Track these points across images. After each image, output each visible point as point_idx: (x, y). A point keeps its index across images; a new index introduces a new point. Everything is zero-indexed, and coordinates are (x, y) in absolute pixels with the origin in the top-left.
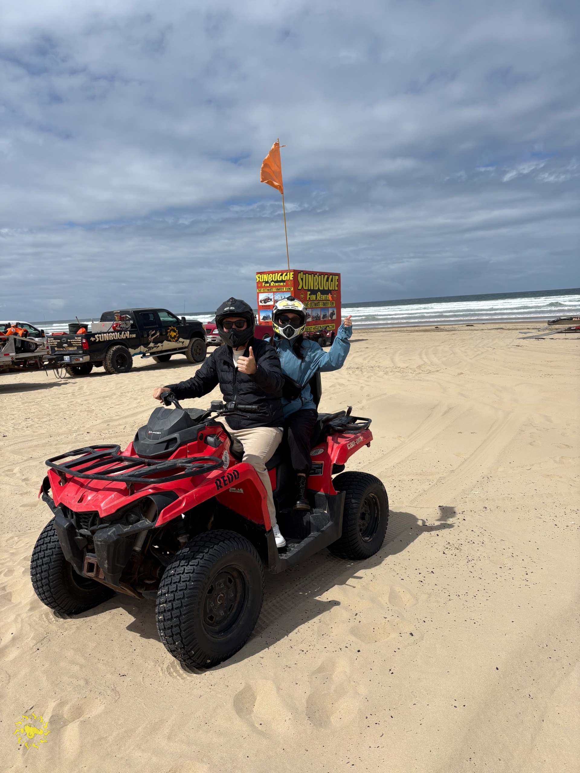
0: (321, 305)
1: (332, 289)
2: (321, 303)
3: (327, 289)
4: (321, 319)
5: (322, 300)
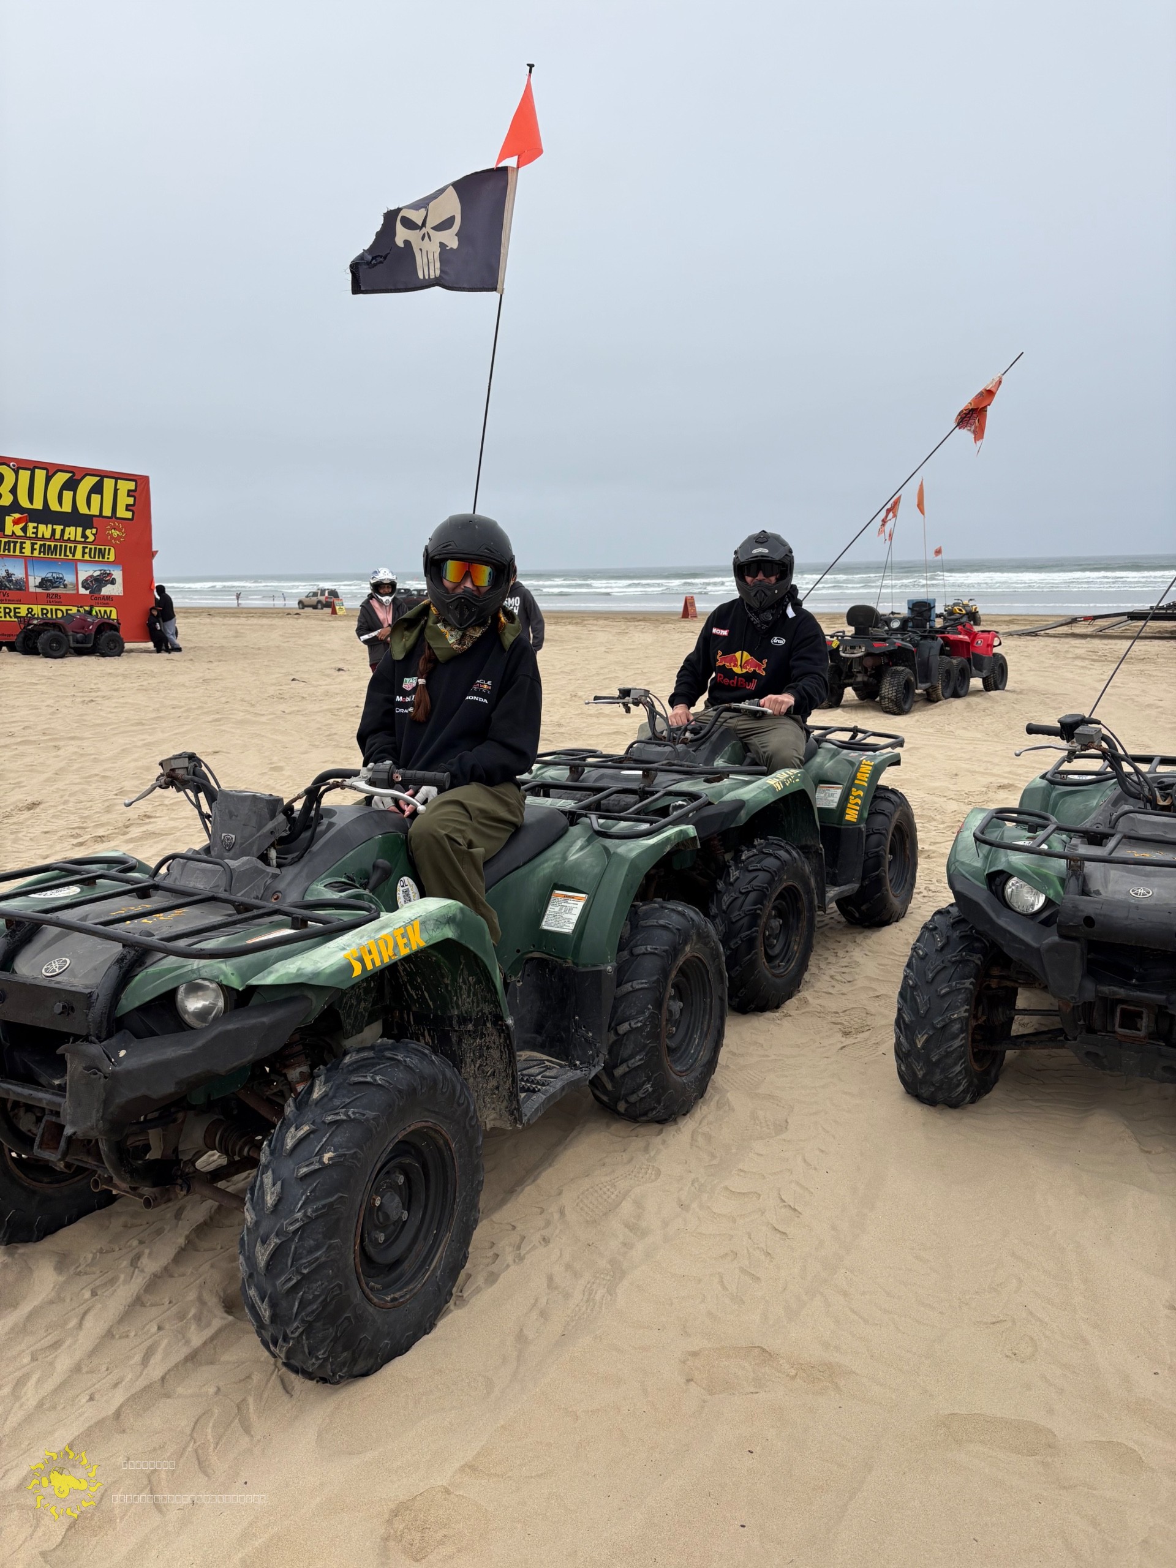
0: (27, 551)
1: (95, 511)
2: (28, 545)
3: (67, 508)
4: (32, 589)
5: (36, 538)
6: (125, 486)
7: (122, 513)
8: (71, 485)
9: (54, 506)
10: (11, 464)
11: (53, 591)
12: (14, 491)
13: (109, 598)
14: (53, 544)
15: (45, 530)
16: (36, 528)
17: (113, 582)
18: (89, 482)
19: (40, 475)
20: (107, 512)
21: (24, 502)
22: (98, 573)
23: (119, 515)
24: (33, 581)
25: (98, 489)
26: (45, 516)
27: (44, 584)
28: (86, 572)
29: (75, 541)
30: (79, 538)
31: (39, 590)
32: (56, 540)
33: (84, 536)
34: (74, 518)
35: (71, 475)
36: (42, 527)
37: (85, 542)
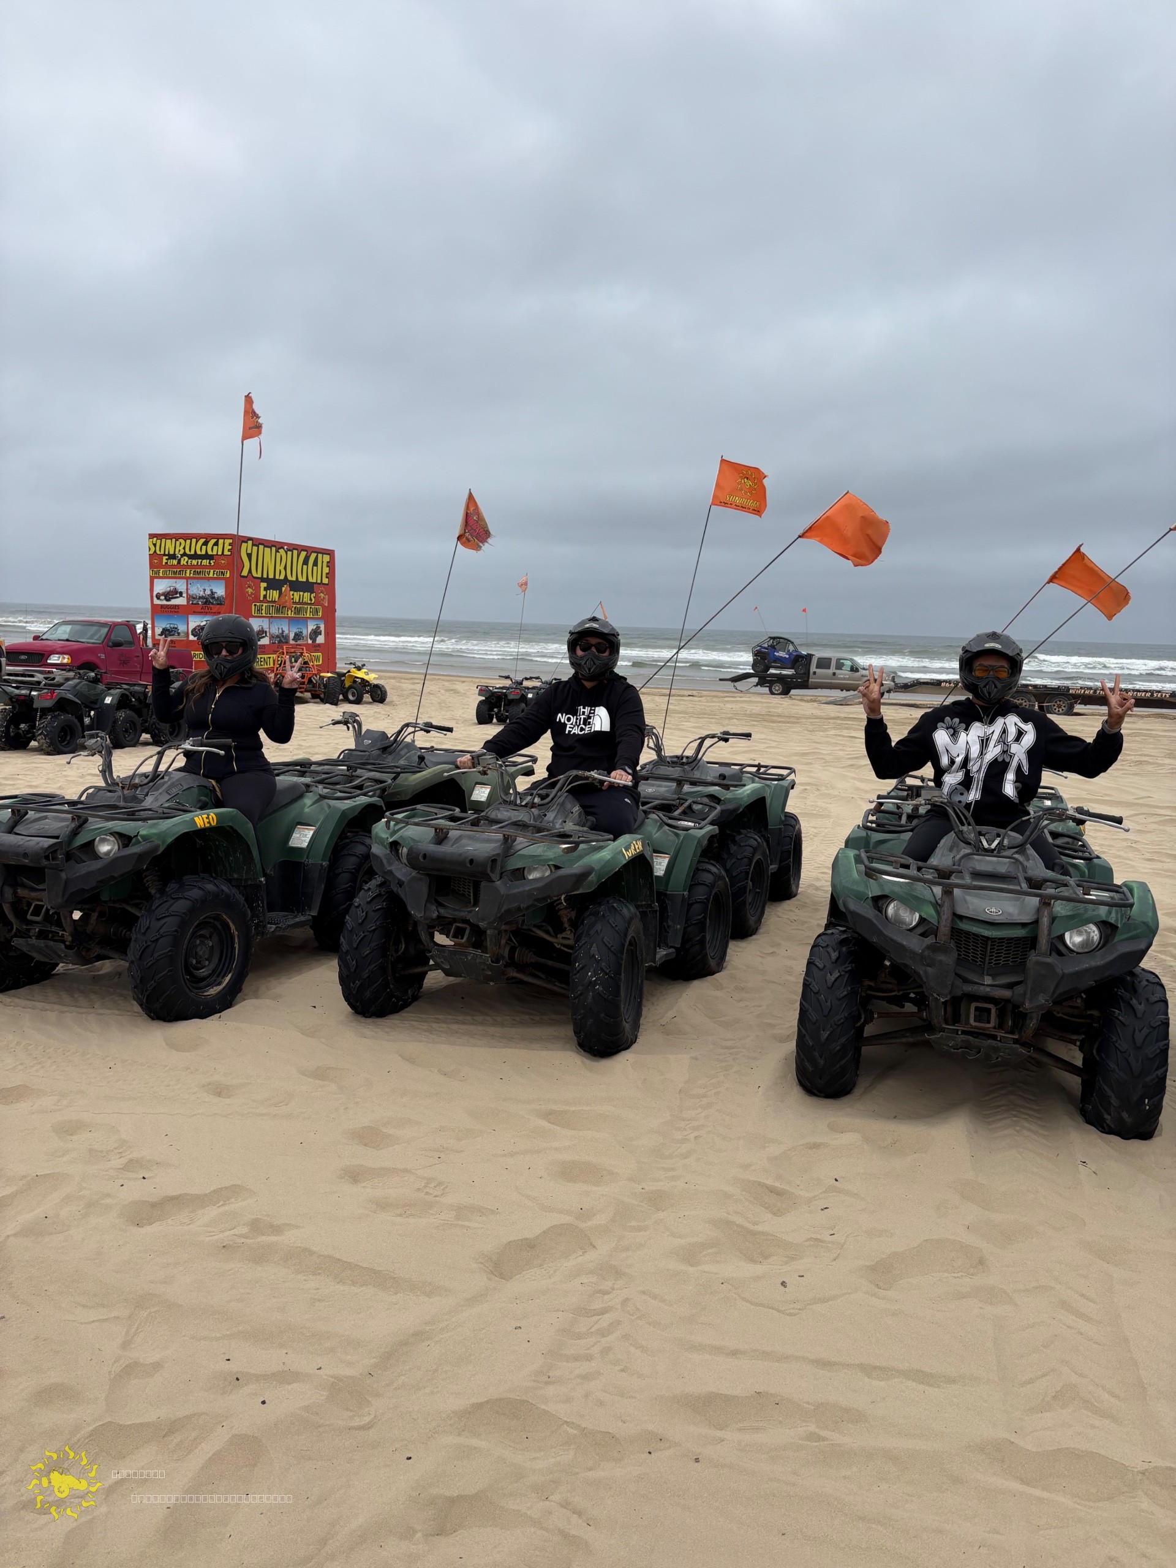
0: (290, 613)
1: (315, 581)
2: (290, 608)
5: (293, 603)
6: (327, 558)
7: (325, 581)
8: (306, 562)
9: (300, 579)
10: (286, 547)
11: (299, 642)
12: (285, 568)
13: (319, 645)
14: (298, 606)
15: (296, 596)
16: (293, 595)
17: (320, 634)
18: (313, 556)
19: (295, 552)
20: (319, 581)
21: (289, 578)
22: (315, 627)
23: (323, 582)
24: (292, 636)
25: (315, 564)
26: (296, 586)
27: (298, 636)
28: (311, 626)
29: (307, 604)
30: (309, 602)
31: (292, 642)
32: (299, 603)
33: (311, 600)
34: (307, 587)
35: (306, 553)
36: (295, 593)
37: (311, 604)
